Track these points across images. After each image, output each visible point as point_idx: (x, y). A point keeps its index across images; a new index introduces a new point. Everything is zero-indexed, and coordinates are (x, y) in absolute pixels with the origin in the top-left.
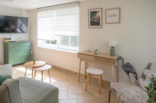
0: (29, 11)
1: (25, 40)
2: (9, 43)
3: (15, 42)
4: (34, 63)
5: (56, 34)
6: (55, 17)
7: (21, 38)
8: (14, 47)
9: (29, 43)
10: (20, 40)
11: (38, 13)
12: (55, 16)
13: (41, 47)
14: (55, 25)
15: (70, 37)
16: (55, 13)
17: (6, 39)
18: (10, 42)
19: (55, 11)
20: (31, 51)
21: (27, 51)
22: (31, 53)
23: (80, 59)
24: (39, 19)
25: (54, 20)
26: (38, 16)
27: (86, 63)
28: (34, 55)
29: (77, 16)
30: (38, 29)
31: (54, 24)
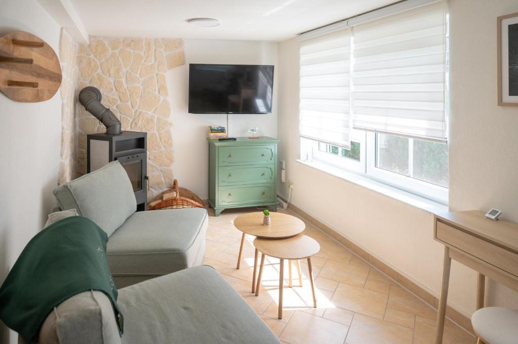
0: (278, 45)
1: (266, 134)
2: (218, 144)
3: (235, 139)
4: (266, 223)
5: (358, 124)
6: (353, 61)
7: (253, 130)
8: (230, 156)
9: (274, 148)
10: (249, 134)
11: (304, 49)
12: (352, 56)
13: (309, 163)
14: (353, 88)
15: (411, 141)
16: (353, 46)
17: (212, 130)
18: (221, 140)
19: (352, 38)
20: (283, 172)
21: (268, 173)
22: (283, 180)
23: (447, 249)
24: (304, 70)
25: (348, 72)
26: (303, 58)
27: (482, 278)
28: (289, 187)
29: (442, 52)
30: (303, 103)
31: (349, 86)
